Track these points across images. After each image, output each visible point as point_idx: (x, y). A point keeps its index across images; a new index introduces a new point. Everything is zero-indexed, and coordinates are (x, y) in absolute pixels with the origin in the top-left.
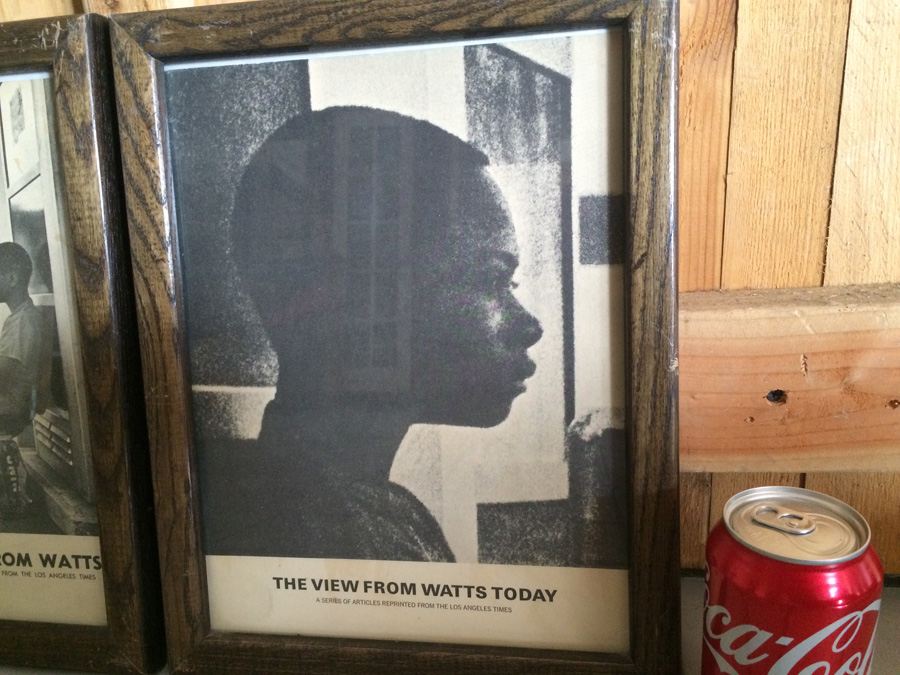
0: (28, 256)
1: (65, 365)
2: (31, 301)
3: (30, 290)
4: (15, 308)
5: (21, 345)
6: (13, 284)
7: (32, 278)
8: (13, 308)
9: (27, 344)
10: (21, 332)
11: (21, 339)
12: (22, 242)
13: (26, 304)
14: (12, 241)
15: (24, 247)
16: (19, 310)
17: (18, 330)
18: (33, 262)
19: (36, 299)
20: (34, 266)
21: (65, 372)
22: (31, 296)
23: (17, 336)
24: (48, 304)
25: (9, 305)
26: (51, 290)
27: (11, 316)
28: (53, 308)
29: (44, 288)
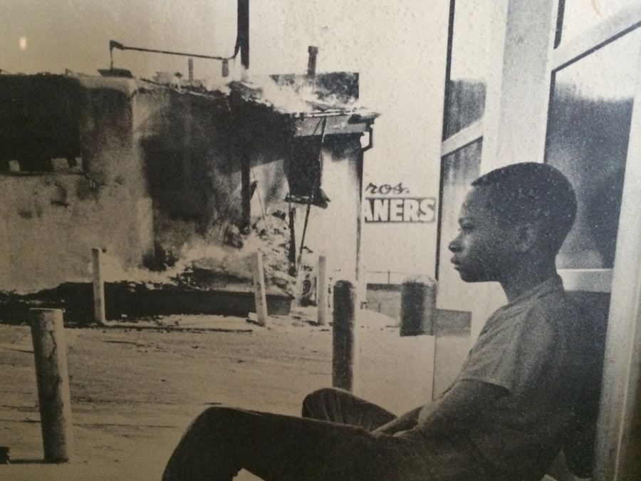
0: (572, 193)
1: (605, 400)
2: (558, 280)
3: (559, 260)
4: (519, 294)
5: (518, 362)
6: (525, 247)
7: (570, 239)
8: (514, 292)
9: (529, 363)
10: (523, 337)
11: (519, 352)
12: (564, 164)
13: (545, 287)
14: (540, 160)
15: (568, 174)
16: (529, 298)
17: (517, 334)
18: (580, 204)
19: (570, 277)
20: (579, 214)
21: (603, 415)
22: (559, 272)
23: (512, 346)
24: (596, 288)
25: (505, 287)
26: (609, 262)
27: (505, 308)
28: (608, 295)
29: (594, 257)
